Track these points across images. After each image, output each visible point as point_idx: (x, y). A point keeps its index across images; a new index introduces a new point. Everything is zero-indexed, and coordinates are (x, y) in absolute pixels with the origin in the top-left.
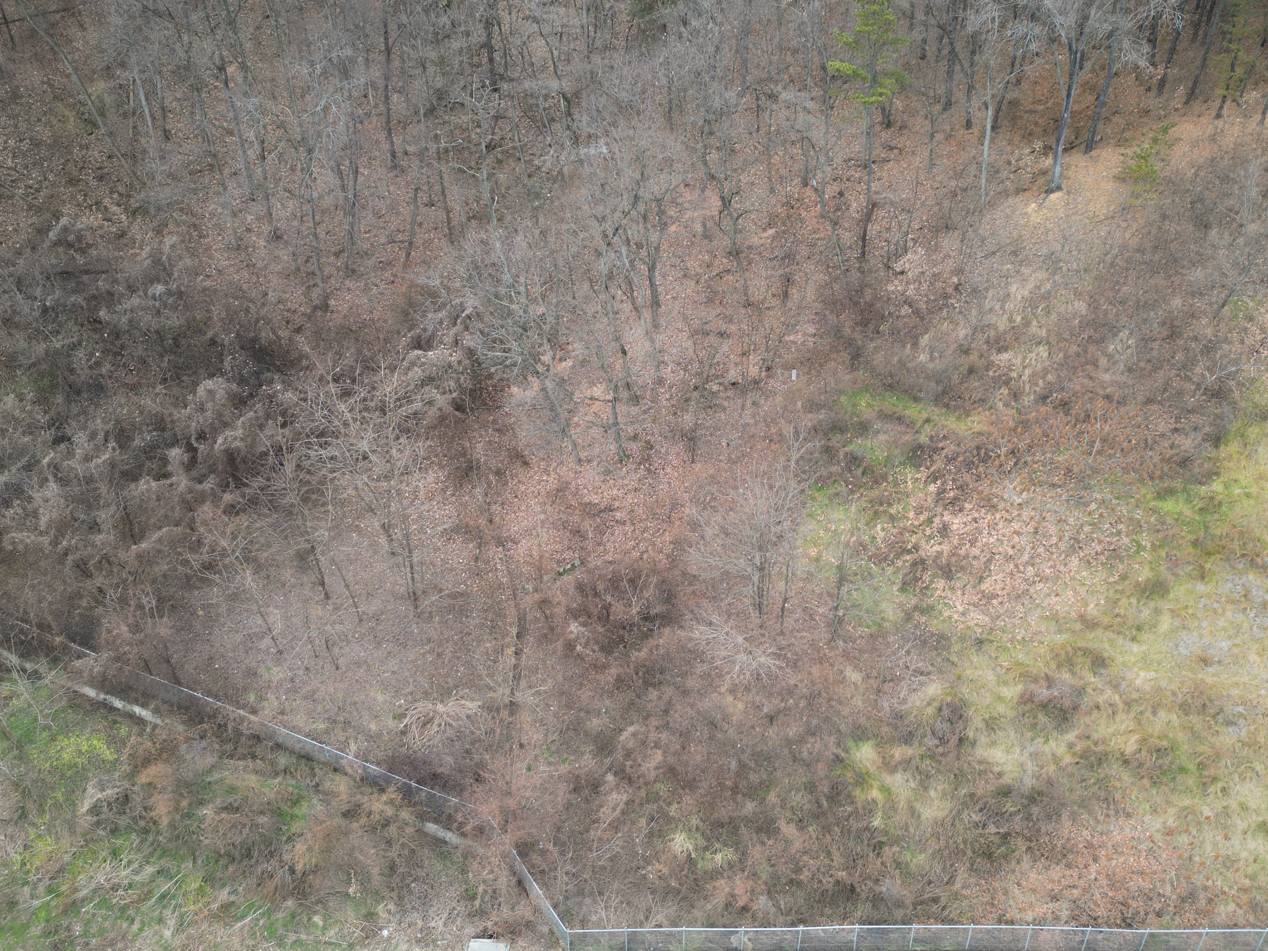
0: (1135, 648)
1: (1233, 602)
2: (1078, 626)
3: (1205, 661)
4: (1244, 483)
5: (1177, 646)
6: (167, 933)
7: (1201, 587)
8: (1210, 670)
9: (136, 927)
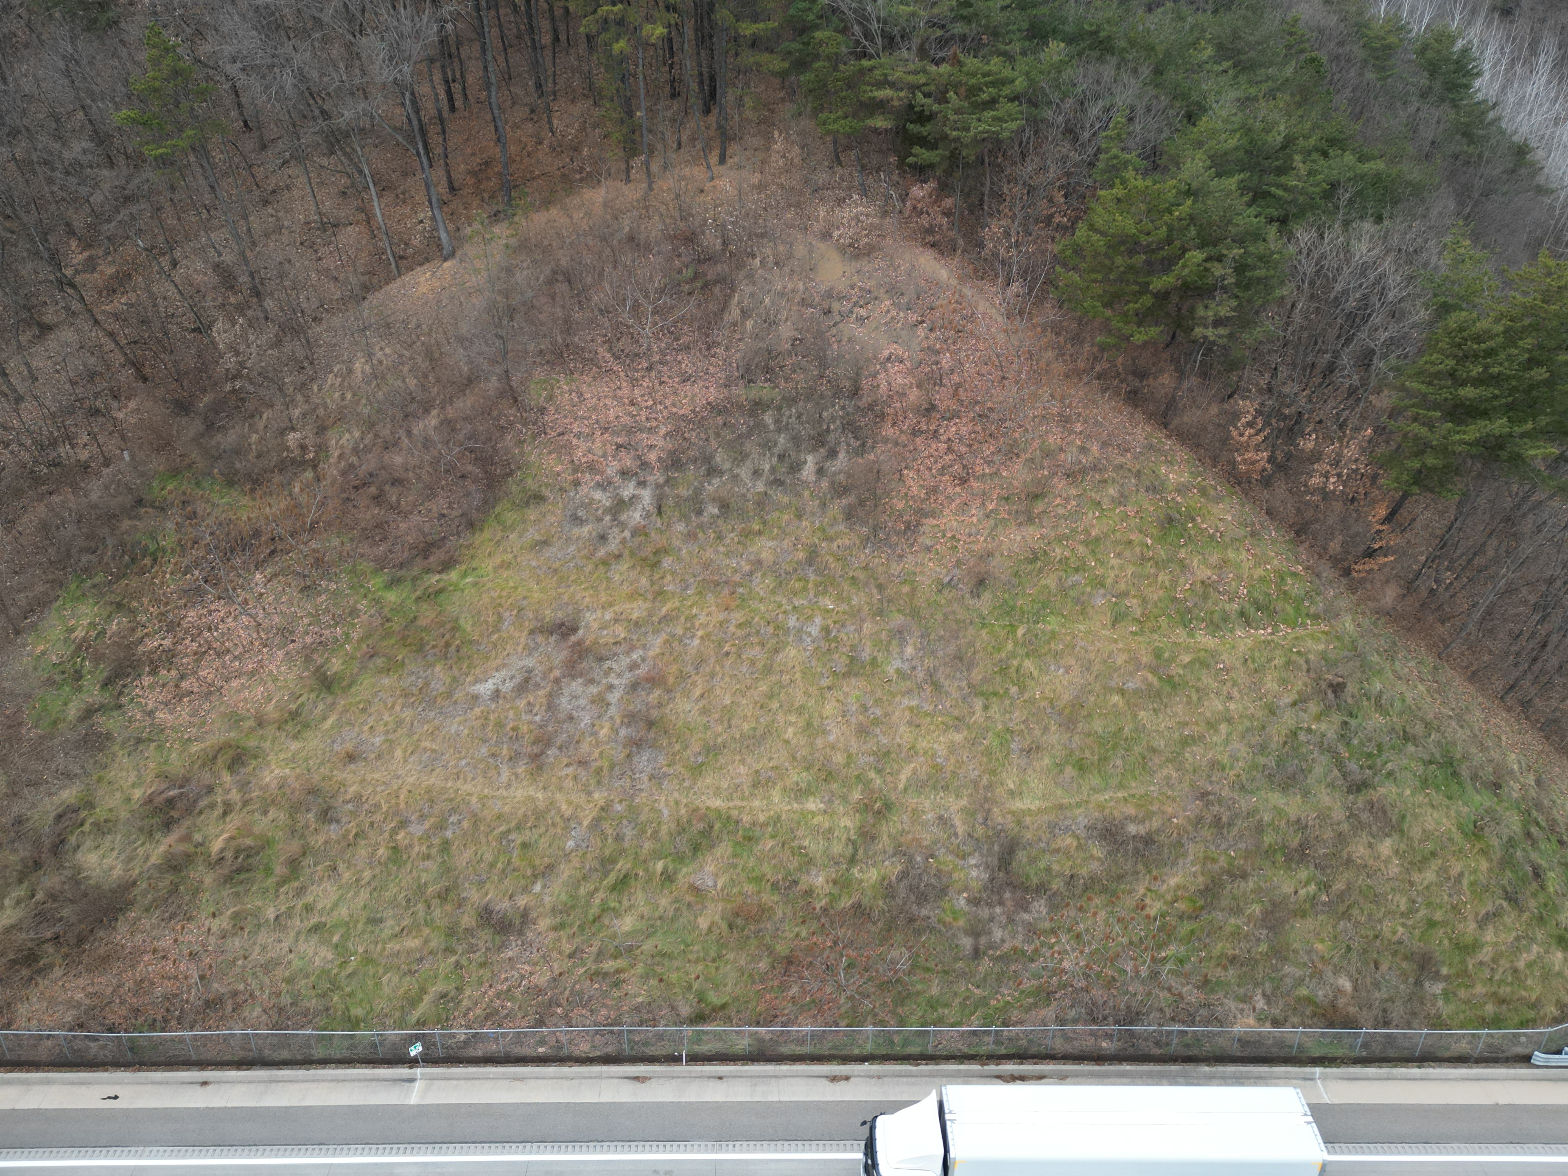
0: (295, 746)
1: (406, 696)
2: (250, 723)
3: (351, 758)
4: (482, 572)
5: (333, 742)
7: (386, 681)
8: (353, 767)
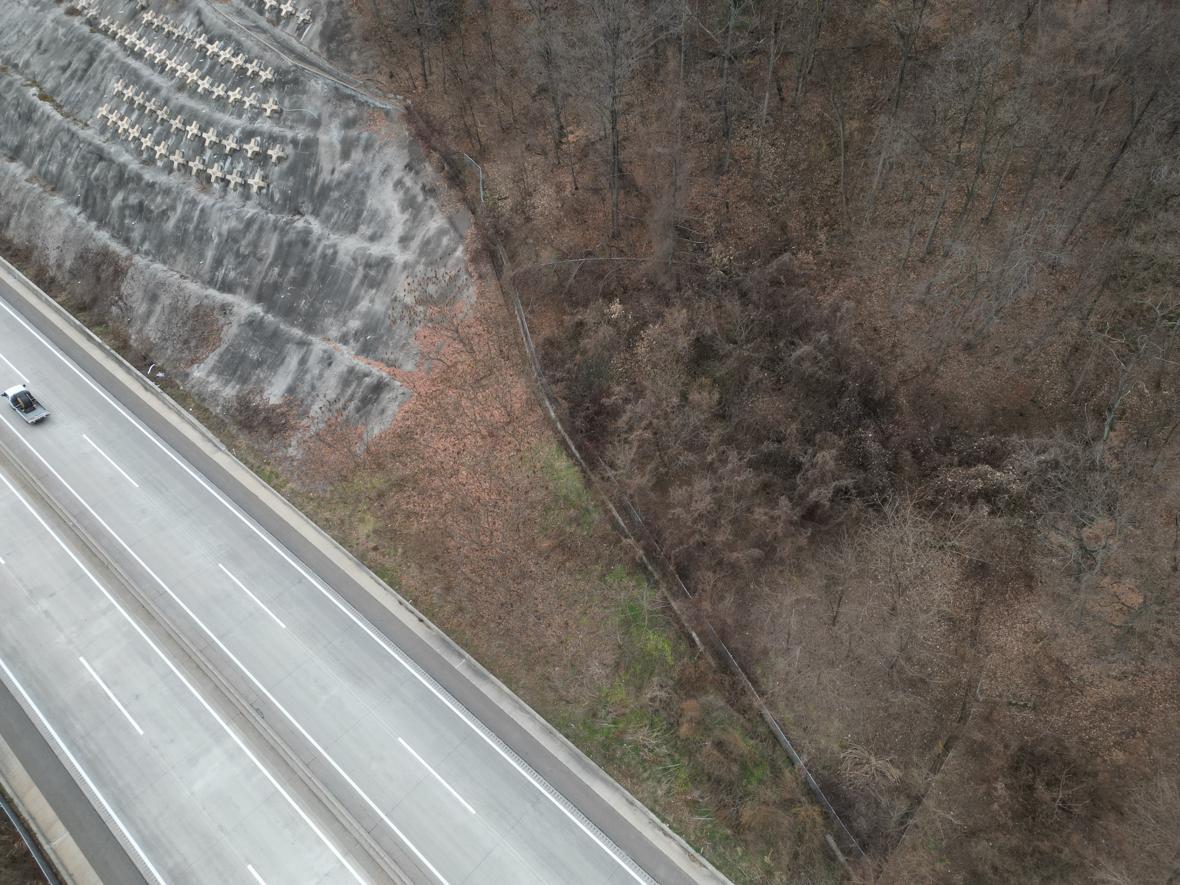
6: (660, 792)
9: (646, 775)
